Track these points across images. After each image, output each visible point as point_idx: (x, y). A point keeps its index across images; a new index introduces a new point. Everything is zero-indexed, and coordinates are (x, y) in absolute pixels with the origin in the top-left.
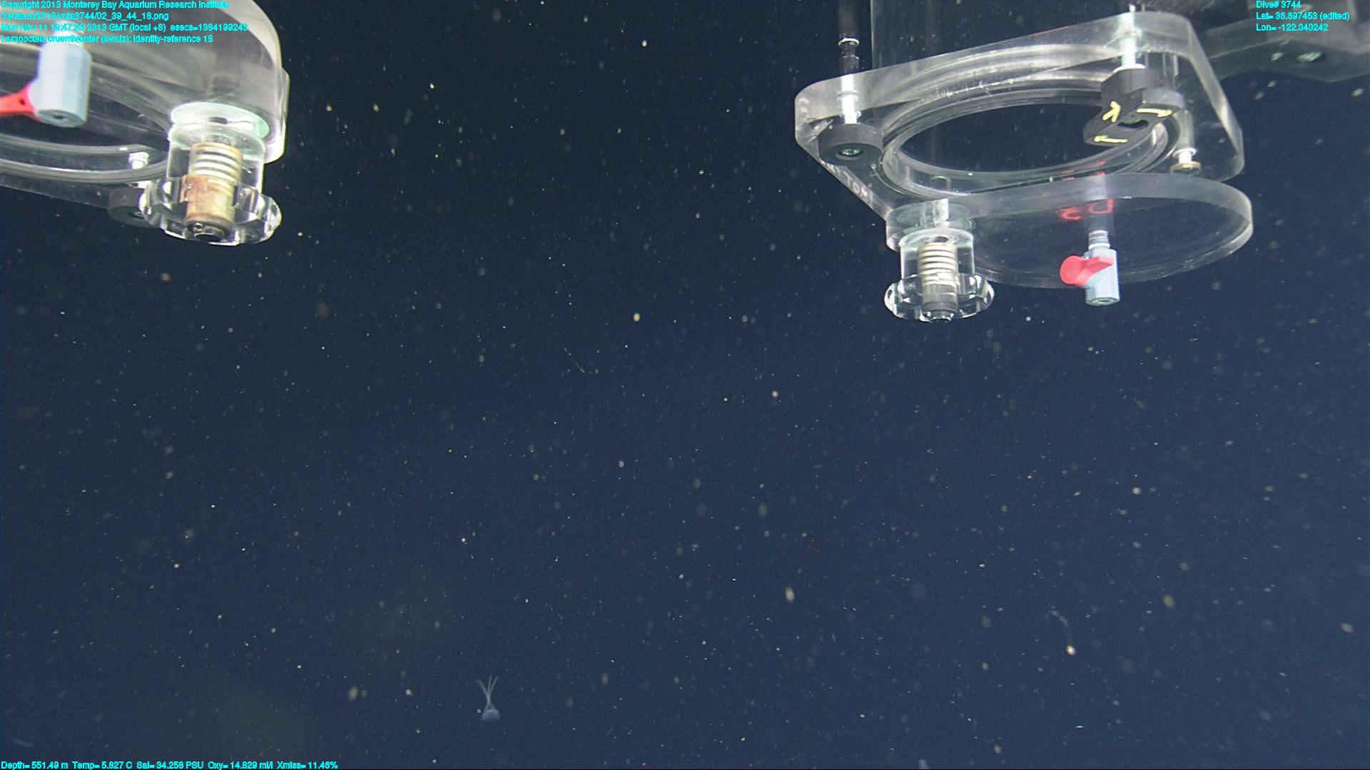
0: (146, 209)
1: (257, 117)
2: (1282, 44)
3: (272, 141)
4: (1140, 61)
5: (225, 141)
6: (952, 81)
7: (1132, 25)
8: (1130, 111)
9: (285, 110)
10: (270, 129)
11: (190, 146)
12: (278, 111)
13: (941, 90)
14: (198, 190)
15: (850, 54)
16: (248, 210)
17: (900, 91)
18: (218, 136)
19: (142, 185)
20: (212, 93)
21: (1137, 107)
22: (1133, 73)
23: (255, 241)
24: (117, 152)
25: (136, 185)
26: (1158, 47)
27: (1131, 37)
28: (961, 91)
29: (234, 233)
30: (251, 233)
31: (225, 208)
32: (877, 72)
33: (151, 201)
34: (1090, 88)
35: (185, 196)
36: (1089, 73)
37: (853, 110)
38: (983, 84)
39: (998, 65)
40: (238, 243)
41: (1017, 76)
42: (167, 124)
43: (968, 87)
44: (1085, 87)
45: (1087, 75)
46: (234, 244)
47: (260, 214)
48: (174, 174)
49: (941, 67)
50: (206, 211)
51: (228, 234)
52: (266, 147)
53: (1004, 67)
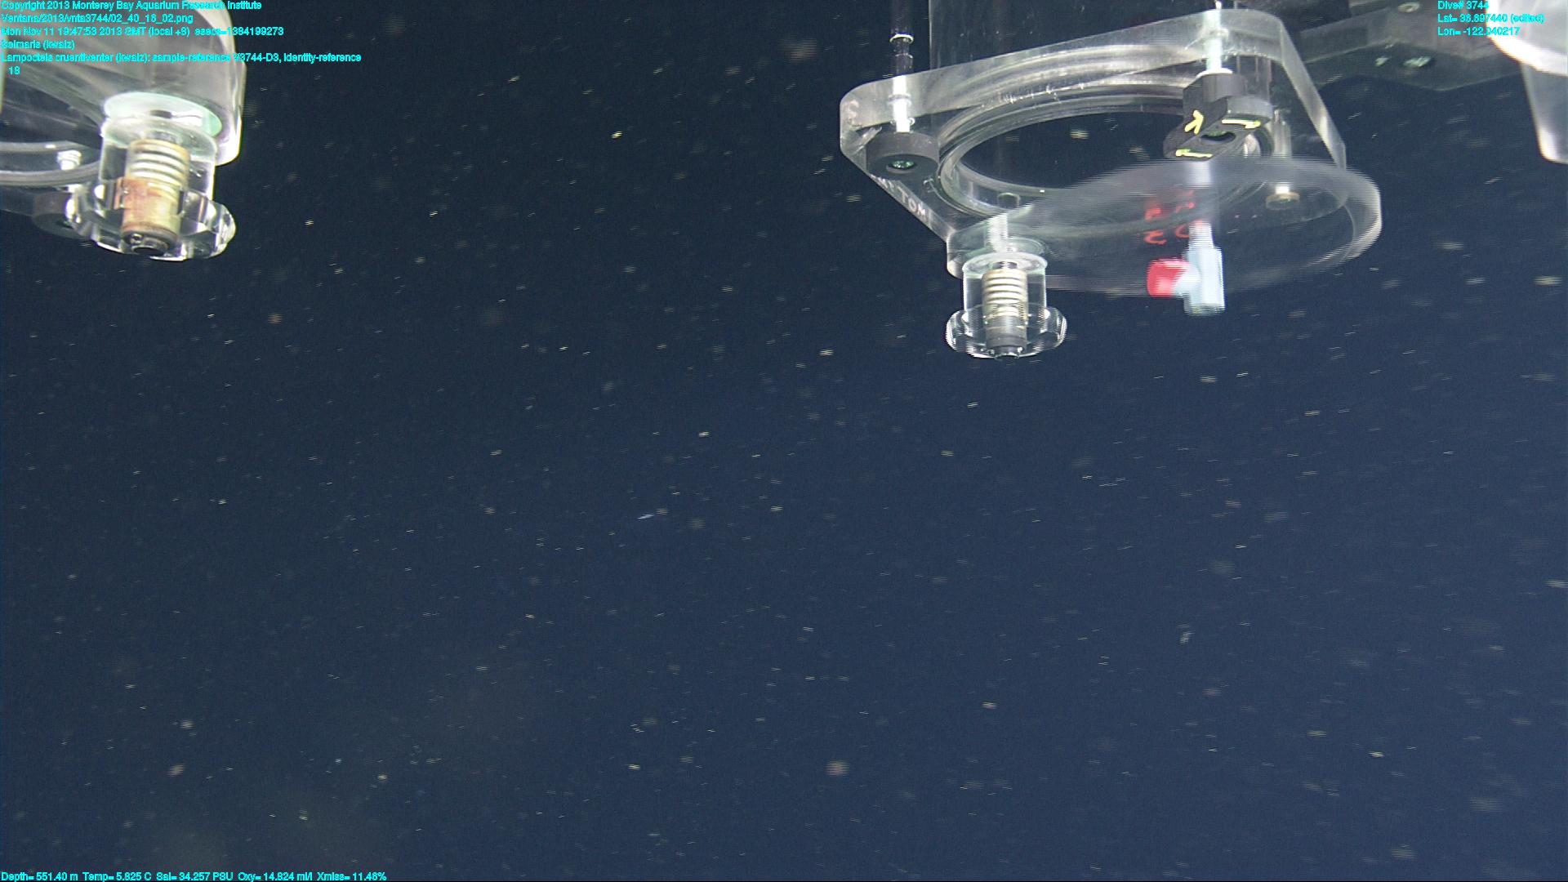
0: (75, 216)
1: (207, 112)
2: (1387, 47)
3: (226, 139)
4: (1224, 65)
5: (170, 139)
6: (1016, 84)
7: (1218, 24)
8: (1214, 122)
9: (240, 102)
10: (222, 124)
11: (127, 144)
12: (230, 103)
13: (1003, 95)
14: (137, 195)
15: (902, 53)
16: (195, 219)
17: (958, 95)
18: (159, 133)
19: (72, 188)
20: (153, 83)
21: (1221, 118)
22: (1218, 79)
23: (205, 256)
24: (43, 150)
25: (66, 189)
26: (1245, 50)
27: (1215, 37)
28: (1027, 96)
29: (180, 246)
30: (200, 246)
31: (168, 217)
32: (932, 73)
33: (80, 208)
34: (1171, 94)
35: (121, 202)
36: (1172, 78)
37: (906, 117)
38: (1050, 89)
39: (1069, 68)
40: (185, 258)
41: (1089, 81)
42: (100, 118)
43: (1034, 92)
44: (1164, 93)
45: (1168, 81)
46: (180, 258)
47: (210, 223)
48: (107, 176)
49: (1005, 69)
50: (145, 220)
51: (173, 248)
52: (218, 146)
53: (1074, 70)
